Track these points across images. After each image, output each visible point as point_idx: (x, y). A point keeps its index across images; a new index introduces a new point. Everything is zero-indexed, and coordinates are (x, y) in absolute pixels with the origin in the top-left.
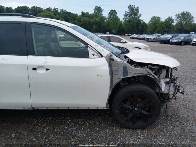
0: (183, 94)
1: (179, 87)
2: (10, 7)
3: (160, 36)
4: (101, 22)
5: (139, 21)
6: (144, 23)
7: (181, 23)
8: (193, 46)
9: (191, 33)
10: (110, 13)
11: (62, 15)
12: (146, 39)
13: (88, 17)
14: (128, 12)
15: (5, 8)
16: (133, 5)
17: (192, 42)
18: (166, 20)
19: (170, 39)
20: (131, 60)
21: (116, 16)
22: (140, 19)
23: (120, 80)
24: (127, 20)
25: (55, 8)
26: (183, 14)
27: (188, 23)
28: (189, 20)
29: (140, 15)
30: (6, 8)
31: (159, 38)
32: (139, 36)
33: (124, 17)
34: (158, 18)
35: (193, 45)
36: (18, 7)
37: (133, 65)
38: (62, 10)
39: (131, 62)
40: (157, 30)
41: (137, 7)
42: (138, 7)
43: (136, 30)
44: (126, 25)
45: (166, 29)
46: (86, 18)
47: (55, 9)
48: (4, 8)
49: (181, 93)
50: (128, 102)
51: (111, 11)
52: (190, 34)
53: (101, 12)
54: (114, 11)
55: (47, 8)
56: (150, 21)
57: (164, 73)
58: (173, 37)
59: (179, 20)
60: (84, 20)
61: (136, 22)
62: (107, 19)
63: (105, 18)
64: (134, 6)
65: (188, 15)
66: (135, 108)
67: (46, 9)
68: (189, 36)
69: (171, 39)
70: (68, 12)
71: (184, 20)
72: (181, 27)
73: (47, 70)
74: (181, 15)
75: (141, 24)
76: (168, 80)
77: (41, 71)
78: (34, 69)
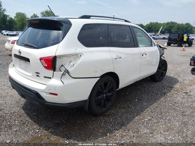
6: (11, 19)
18: (32, 17)
22: (5, 14)
26: (47, 12)
29: (4, 10)
34: (23, 14)
61: (2, 18)
74: (45, 14)
77: (144, 56)
78: (143, 55)
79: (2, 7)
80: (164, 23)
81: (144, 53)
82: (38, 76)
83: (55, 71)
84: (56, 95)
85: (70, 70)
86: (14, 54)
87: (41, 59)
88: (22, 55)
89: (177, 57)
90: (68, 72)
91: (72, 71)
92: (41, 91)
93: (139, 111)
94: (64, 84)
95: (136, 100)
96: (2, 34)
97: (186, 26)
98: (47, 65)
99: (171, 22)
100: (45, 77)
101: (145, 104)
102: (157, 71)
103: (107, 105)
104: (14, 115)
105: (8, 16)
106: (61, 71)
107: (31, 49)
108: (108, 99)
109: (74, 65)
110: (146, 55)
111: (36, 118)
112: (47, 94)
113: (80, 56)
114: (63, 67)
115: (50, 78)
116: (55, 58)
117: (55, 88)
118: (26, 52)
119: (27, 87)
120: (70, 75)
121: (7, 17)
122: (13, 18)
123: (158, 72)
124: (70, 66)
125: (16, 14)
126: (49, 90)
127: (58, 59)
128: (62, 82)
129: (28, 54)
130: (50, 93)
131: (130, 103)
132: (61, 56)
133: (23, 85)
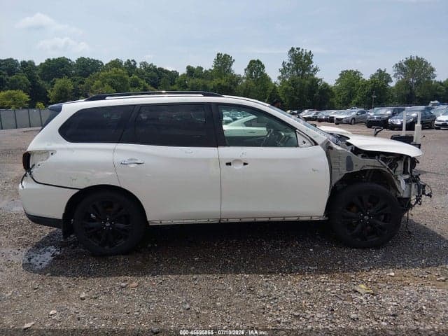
0: (431, 196)
1: (424, 186)
2: (30, 61)
3: (365, 113)
4: (230, 87)
5: (315, 82)
6: (325, 85)
7: (407, 82)
8: (438, 131)
9: (432, 102)
10: (249, 67)
11: (146, 74)
12: (335, 119)
13: (203, 78)
14: (288, 64)
15: (20, 62)
16: (298, 49)
17: (436, 122)
18: (373, 77)
19: (388, 119)
20: (356, 148)
21: (262, 73)
22: (316, 76)
23: (342, 176)
24: (287, 80)
25: (128, 60)
26: (410, 62)
27: (422, 82)
28: (425, 76)
29: (315, 70)
30: (22, 63)
31: (365, 118)
32: (317, 113)
33: (280, 74)
34: (355, 73)
35: (439, 127)
36: (49, 60)
37: (360, 155)
38: (144, 64)
39: (357, 151)
40: (356, 100)
41: (308, 51)
42: (310, 52)
43: (309, 101)
44: (286, 90)
45: (375, 97)
46: (197, 79)
47: (129, 62)
48: (17, 64)
49: (428, 195)
50: (354, 209)
51: (251, 62)
52: (430, 105)
53: (231, 65)
54: (259, 62)
55: (113, 61)
56: (338, 81)
57: (400, 167)
58: (393, 114)
59: (401, 77)
60: (193, 84)
61: (309, 85)
62: (244, 81)
63: (239, 78)
64: (300, 50)
65: (421, 64)
66: (364, 215)
67: (109, 63)
68: (429, 109)
69: (390, 117)
70: (157, 67)
71: (413, 75)
72: (408, 92)
73: (245, 164)
74: (405, 66)
75: (319, 88)
76: (407, 177)
105: (320, 80)
113: (52, 154)
120: (34, 178)
121: (317, 83)
122: (332, 84)
125: (340, 75)
127: (31, 156)
132: (33, 153)
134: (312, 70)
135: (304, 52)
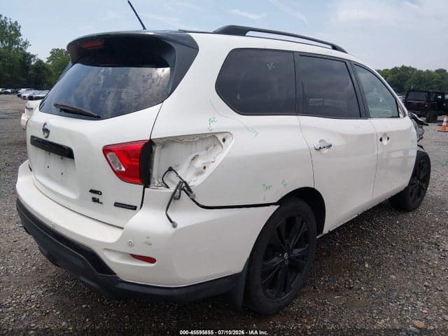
6: (40, 62)
29: (25, 44)
41: (13, 22)
61: (20, 60)
64: (3, 18)
77: (385, 142)
78: (381, 140)
79: (20, 38)
80: (386, 70)
81: (385, 134)
82: (95, 200)
83: (148, 187)
84: (152, 260)
85: (194, 182)
86: (32, 137)
87: (106, 150)
88: (52, 139)
89: (435, 147)
90: (188, 190)
91: (199, 186)
92: (105, 249)
93: (384, 299)
94: (174, 226)
95: (367, 266)
96: (19, 96)
97: (438, 75)
98: (123, 169)
99: (403, 67)
100: (117, 205)
101: (393, 277)
102: (411, 183)
103: (292, 283)
104: (26, 312)
105: (33, 56)
106: (168, 188)
107: (79, 120)
108: (294, 266)
109: (205, 168)
110: (388, 138)
111: (87, 320)
112: (122, 258)
113: (224, 140)
114: (173, 174)
115: (134, 208)
116: (148, 147)
117: (147, 240)
118: (64, 128)
119: (64, 233)
120: (196, 199)
121: (30, 59)
122: (45, 61)
123: (412, 185)
124: (194, 171)
125: (51, 52)
126: (131, 244)
127: (157, 150)
128: (171, 221)
129: (70, 134)
130: (132, 255)
131: (351, 276)
132: (168, 142)
133: (51, 226)
134: (21, 44)
135: (8, 21)
